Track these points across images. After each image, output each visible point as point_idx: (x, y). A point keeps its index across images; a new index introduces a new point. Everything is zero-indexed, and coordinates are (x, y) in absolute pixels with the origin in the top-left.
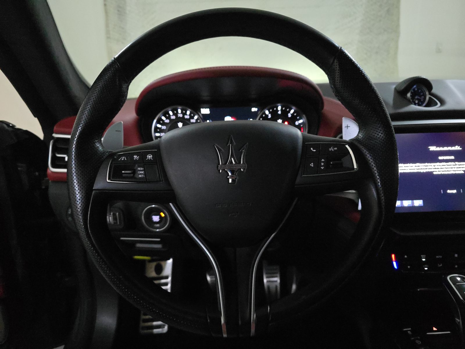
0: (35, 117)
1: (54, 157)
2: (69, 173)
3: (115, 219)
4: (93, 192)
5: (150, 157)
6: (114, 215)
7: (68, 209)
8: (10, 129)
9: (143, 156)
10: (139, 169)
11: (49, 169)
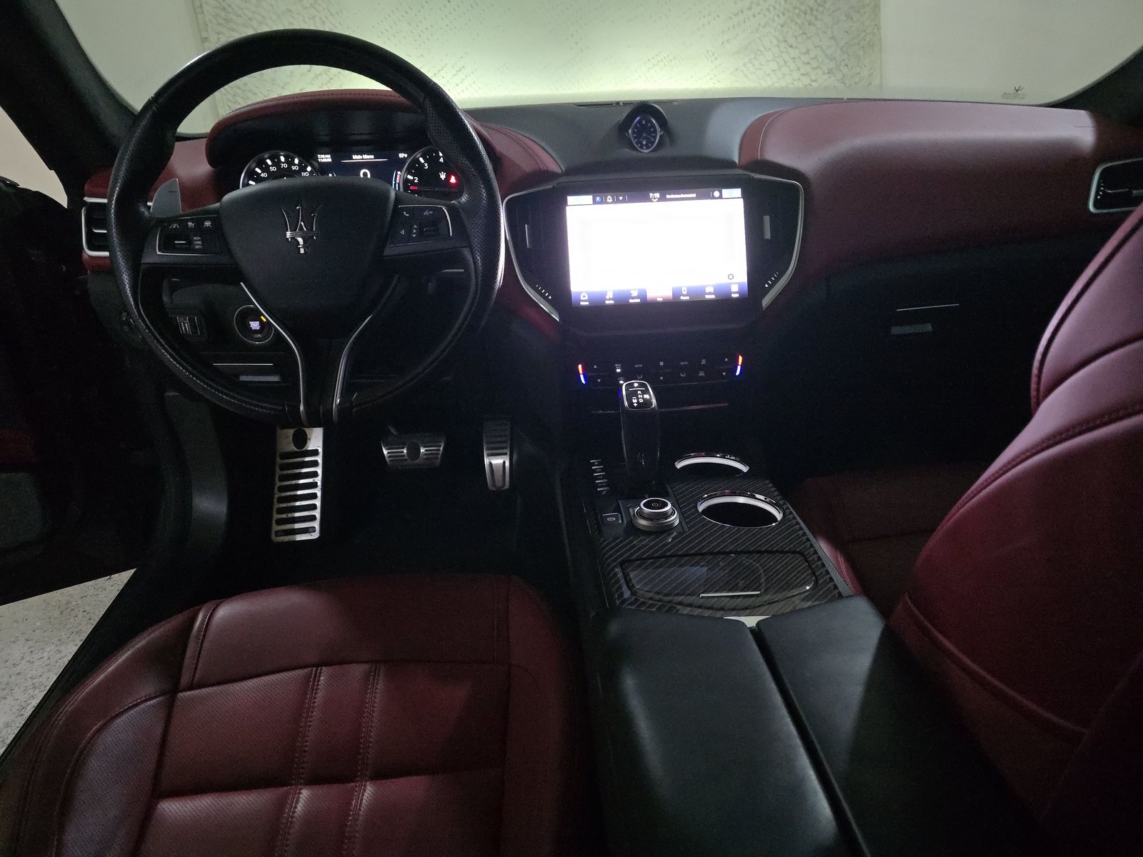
0: (51, 169)
1: (89, 233)
2: (112, 256)
3: (193, 326)
4: (142, 267)
5: (208, 224)
6: (191, 320)
7: (121, 313)
8: (11, 190)
9: (199, 222)
10: (195, 238)
11: (85, 252)
